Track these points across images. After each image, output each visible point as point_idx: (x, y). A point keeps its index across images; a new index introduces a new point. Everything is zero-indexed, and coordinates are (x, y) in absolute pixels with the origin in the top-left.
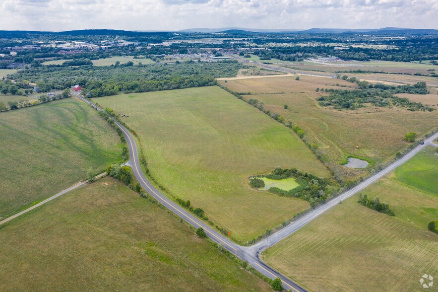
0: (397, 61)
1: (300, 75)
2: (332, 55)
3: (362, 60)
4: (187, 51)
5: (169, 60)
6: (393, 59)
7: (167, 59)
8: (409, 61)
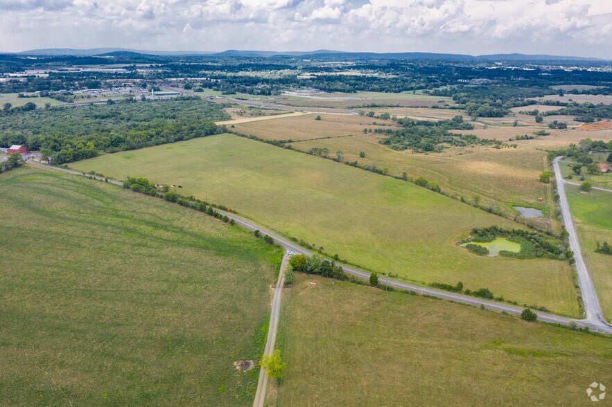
0: (386, 92)
1: (311, 113)
2: (307, 86)
3: (349, 91)
4: (99, 83)
5: (86, 99)
6: (381, 90)
7: (83, 97)
8: (400, 92)
